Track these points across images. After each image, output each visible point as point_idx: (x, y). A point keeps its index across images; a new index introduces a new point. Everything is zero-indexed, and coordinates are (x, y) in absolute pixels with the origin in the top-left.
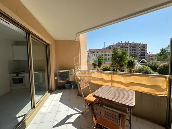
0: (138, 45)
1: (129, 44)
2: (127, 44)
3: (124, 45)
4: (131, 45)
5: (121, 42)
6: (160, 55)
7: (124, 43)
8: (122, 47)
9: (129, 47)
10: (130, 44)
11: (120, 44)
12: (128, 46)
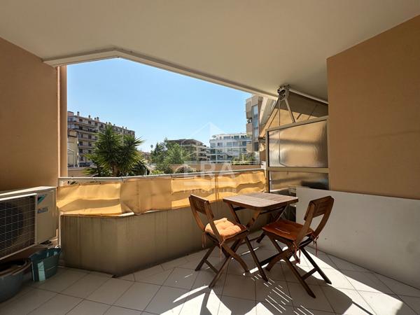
0: (119, 130)
1: (99, 125)
2: (93, 124)
3: (87, 123)
4: (104, 126)
5: (76, 114)
6: (154, 154)
7: (86, 119)
8: (81, 128)
9: (99, 131)
10: (102, 125)
11: (74, 119)
12: (97, 128)
